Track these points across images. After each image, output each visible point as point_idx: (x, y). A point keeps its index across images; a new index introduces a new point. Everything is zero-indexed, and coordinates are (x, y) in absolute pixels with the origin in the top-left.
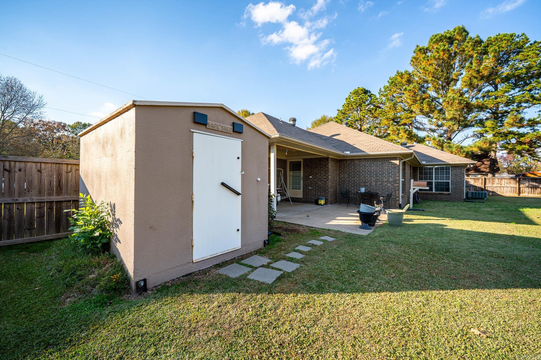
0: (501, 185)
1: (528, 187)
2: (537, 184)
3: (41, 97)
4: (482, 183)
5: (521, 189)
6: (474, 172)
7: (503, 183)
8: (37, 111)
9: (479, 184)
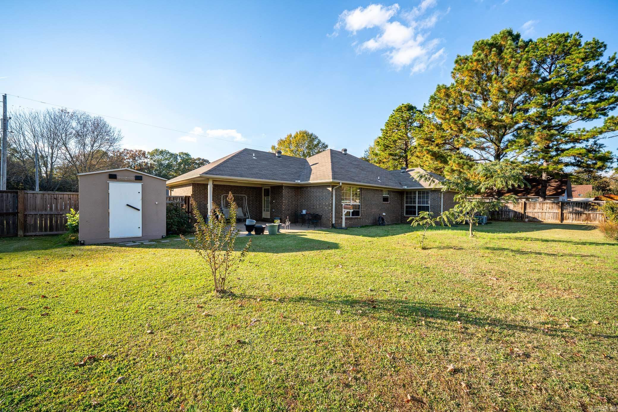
0: (543, 210)
1: (570, 213)
2: (582, 210)
3: (119, 132)
4: (522, 208)
5: (565, 215)
6: (534, 196)
7: (545, 208)
8: (117, 144)
9: (519, 209)
